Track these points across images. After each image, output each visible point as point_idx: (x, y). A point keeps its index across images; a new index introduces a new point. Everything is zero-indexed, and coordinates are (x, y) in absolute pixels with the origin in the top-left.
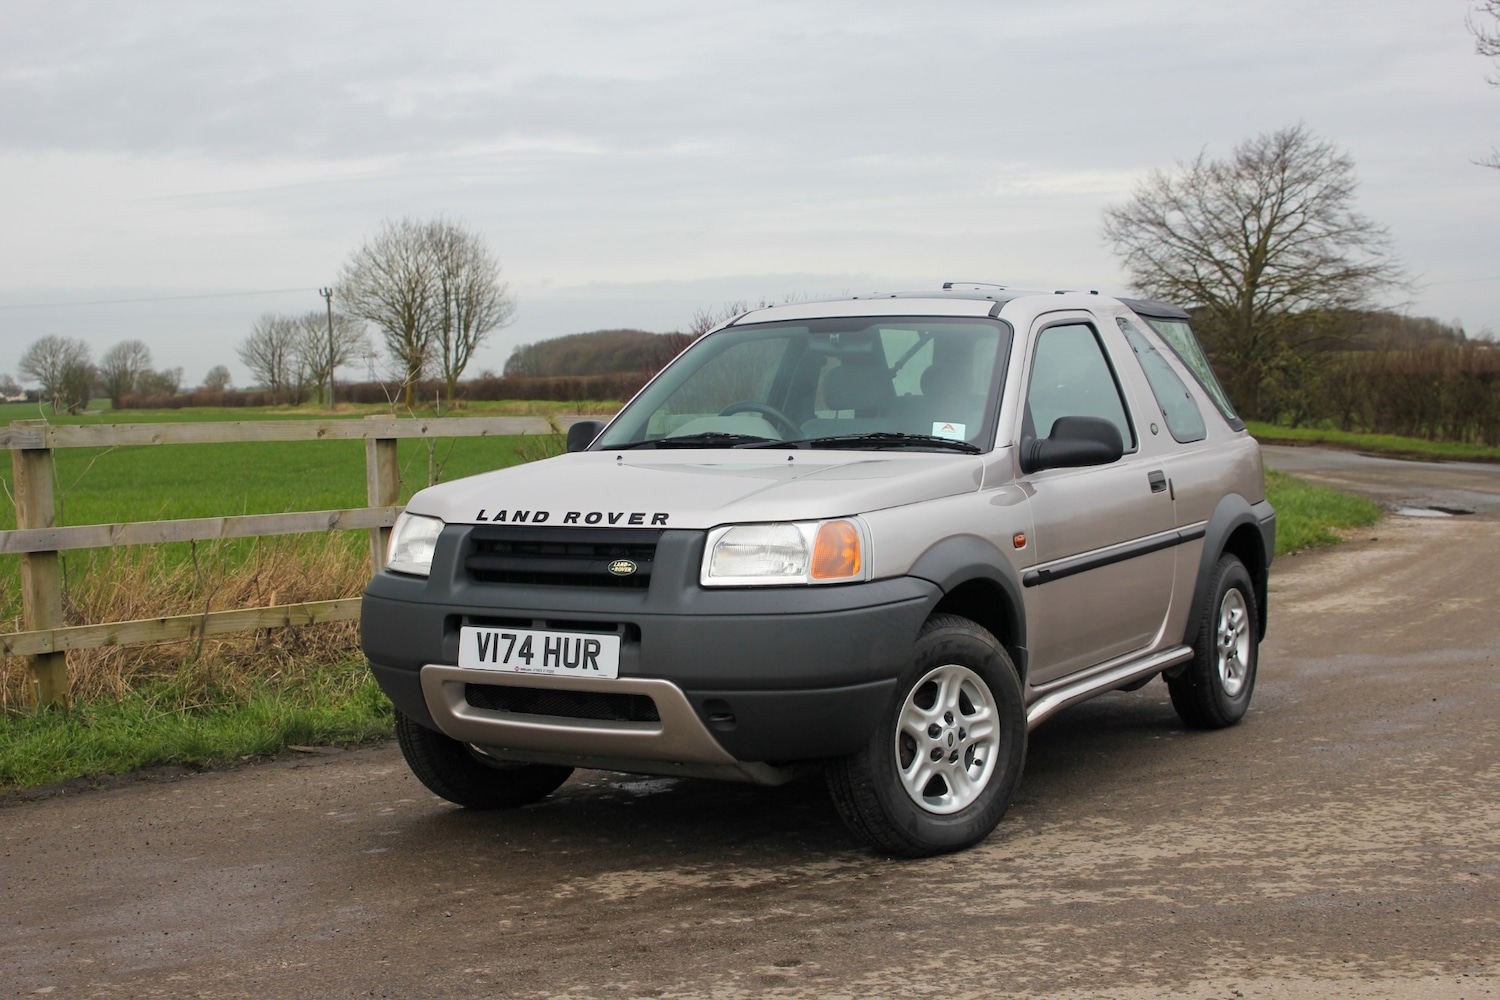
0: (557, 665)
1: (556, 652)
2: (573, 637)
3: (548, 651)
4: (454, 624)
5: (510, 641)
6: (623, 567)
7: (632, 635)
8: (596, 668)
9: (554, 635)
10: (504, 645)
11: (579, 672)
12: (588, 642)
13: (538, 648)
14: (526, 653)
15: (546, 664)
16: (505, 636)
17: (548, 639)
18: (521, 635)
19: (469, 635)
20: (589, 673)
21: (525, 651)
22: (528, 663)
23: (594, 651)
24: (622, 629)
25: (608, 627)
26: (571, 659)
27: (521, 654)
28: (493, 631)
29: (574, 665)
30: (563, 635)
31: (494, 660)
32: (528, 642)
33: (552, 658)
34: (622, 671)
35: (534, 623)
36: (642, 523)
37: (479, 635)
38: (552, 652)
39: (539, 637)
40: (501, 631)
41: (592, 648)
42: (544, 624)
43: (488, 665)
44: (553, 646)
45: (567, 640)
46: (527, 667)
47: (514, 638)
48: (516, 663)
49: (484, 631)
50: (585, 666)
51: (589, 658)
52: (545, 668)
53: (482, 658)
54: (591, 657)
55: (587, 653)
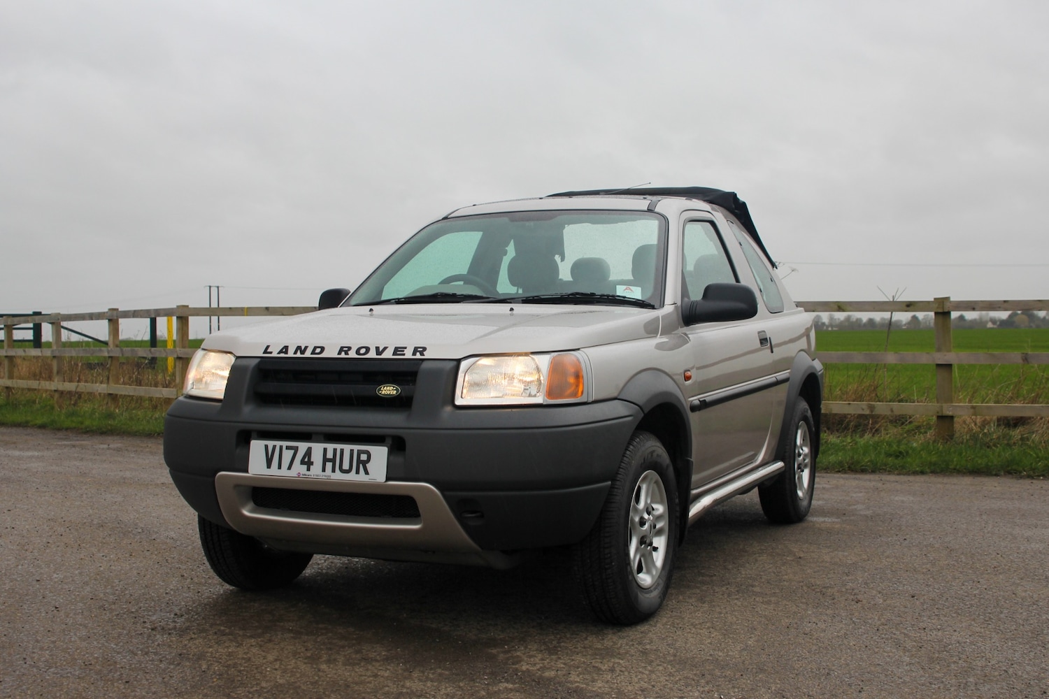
0: (334, 471)
1: (333, 461)
2: (347, 448)
3: (325, 460)
4: (244, 438)
5: (293, 451)
6: (388, 390)
7: (397, 445)
8: (367, 473)
9: (330, 447)
10: (288, 455)
11: (352, 477)
12: (360, 452)
13: (317, 457)
14: (307, 462)
15: (324, 470)
16: (288, 448)
17: (325, 450)
18: (303, 446)
19: (257, 448)
20: (362, 478)
21: (306, 460)
22: (308, 469)
23: (365, 459)
24: (389, 441)
25: (376, 440)
26: (346, 466)
27: (303, 462)
28: (278, 443)
29: (348, 471)
30: (339, 446)
31: (280, 467)
32: (309, 452)
34: (389, 476)
35: (313, 436)
36: (404, 355)
37: (266, 447)
39: (318, 448)
40: (285, 444)
41: (364, 457)
42: (322, 437)
43: (274, 471)
45: (342, 451)
46: (308, 473)
47: (296, 449)
48: (299, 469)
49: (271, 443)
50: (358, 472)
51: (361, 465)
52: (324, 473)
53: (269, 466)
54: (363, 464)
55: (359, 461)
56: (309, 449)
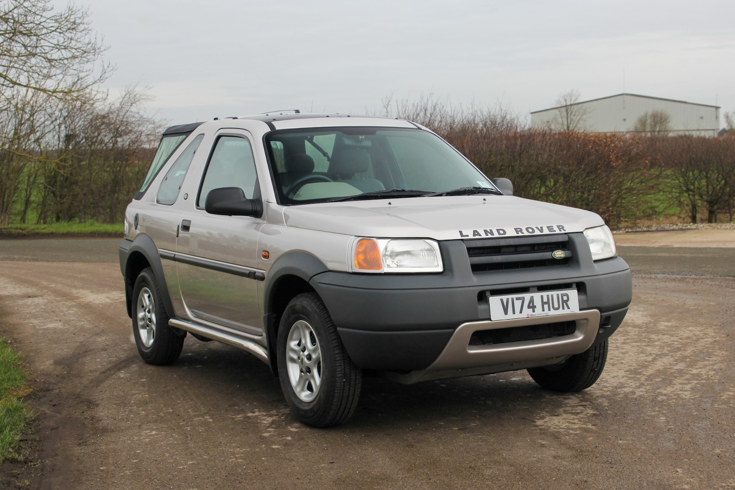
0: (549, 310)
1: (548, 303)
2: (555, 293)
3: (543, 303)
4: (482, 297)
5: (521, 301)
6: (559, 254)
7: (581, 287)
8: (569, 308)
9: (545, 294)
10: (518, 304)
11: (561, 312)
12: (562, 295)
13: (538, 302)
14: (532, 306)
15: (543, 310)
16: (517, 299)
17: (542, 297)
18: (527, 296)
19: (495, 302)
20: (566, 311)
21: (531, 305)
22: (534, 311)
23: (566, 299)
24: (574, 286)
25: (567, 286)
26: (556, 306)
27: (529, 307)
28: (510, 297)
29: (558, 309)
30: (550, 293)
31: (514, 313)
32: (532, 300)
33: (546, 306)
34: (581, 308)
35: (531, 289)
36: (555, 231)
37: (502, 300)
38: (546, 303)
39: (537, 296)
40: (515, 296)
41: (565, 298)
42: (536, 288)
43: (510, 316)
44: (545, 300)
45: (552, 296)
46: (534, 313)
47: (523, 299)
48: (527, 313)
49: (505, 297)
50: (563, 308)
51: (564, 303)
52: (544, 312)
53: (506, 313)
54: (565, 302)
55: (563, 301)
56: (532, 298)
